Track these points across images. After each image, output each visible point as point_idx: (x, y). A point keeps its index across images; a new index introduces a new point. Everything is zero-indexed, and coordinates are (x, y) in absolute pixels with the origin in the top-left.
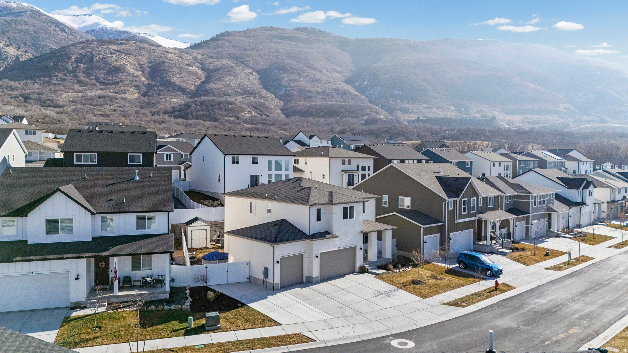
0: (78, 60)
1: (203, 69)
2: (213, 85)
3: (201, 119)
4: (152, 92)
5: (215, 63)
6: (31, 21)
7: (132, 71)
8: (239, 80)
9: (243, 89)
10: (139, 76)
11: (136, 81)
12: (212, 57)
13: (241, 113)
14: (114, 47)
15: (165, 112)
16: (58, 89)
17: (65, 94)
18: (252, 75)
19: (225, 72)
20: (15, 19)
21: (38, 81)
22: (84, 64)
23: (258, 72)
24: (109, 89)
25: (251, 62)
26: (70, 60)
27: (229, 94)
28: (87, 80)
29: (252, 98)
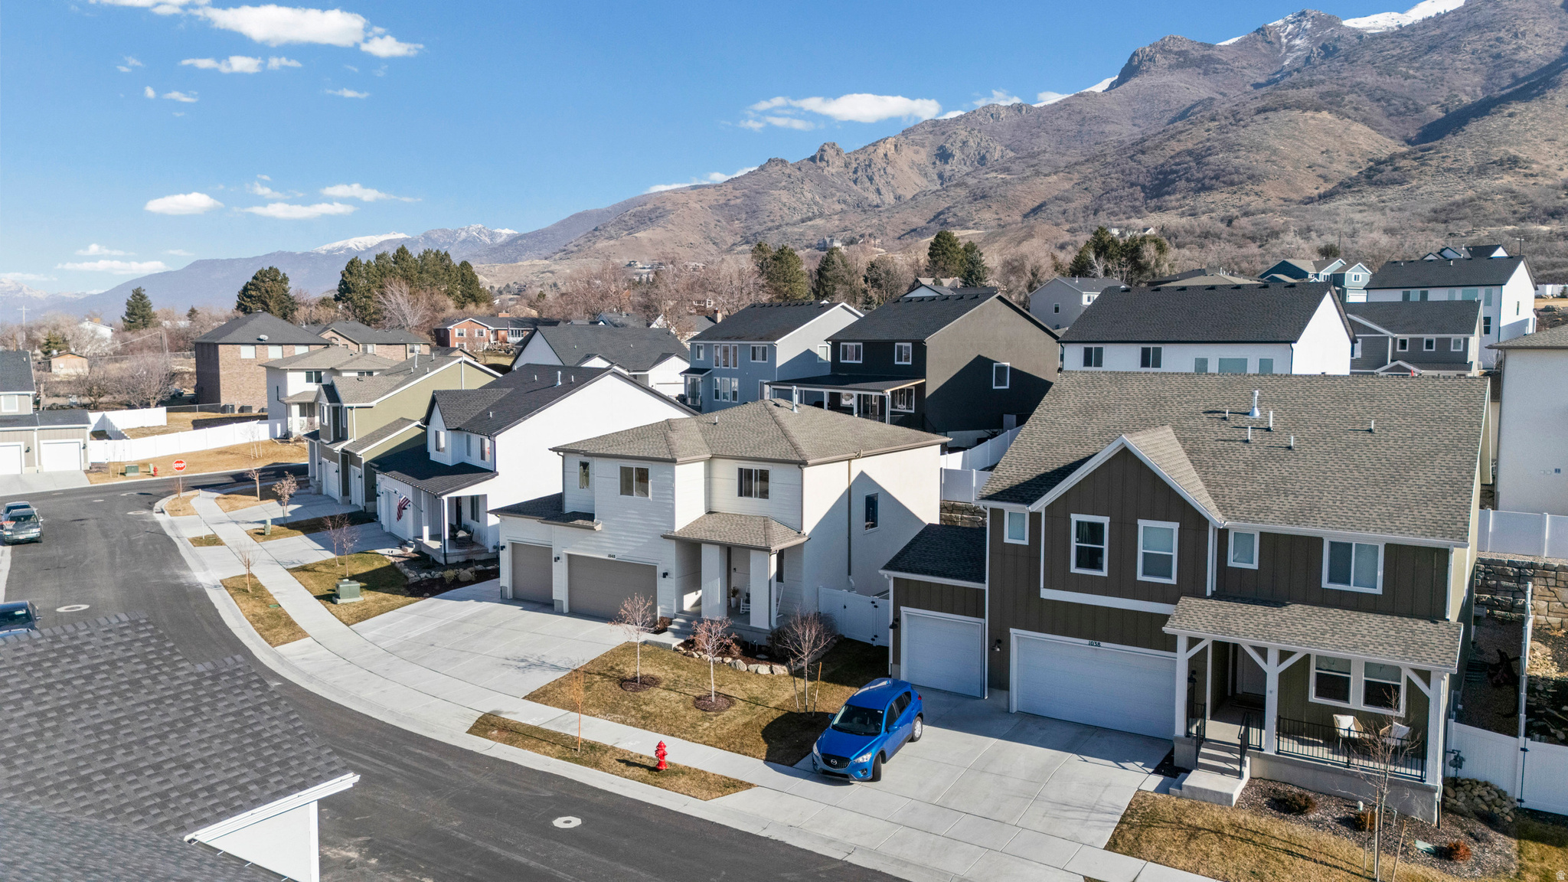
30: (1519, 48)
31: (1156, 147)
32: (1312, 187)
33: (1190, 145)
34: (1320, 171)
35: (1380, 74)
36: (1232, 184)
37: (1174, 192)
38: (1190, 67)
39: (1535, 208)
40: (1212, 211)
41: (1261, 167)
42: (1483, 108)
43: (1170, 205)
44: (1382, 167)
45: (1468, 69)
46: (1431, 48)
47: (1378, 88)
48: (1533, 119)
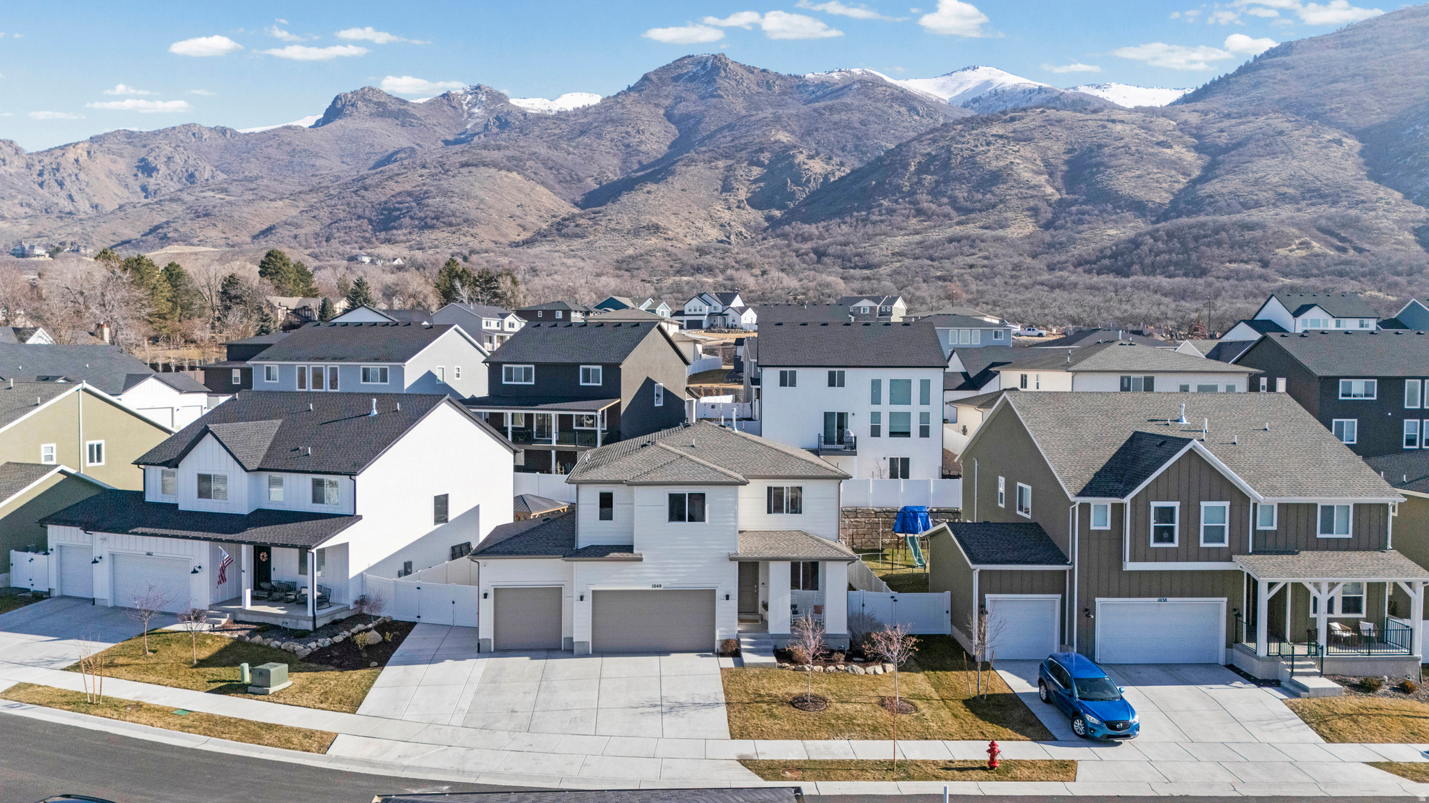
0: (922, 169)
1: (1198, 149)
2: (1218, 186)
3: (1162, 273)
4: (1065, 218)
5: (1234, 129)
6: (857, 103)
7: (1027, 175)
8: (1297, 164)
9: (1302, 186)
10: (1040, 186)
11: (1032, 197)
12: (1228, 116)
13: (1277, 251)
14: (997, 129)
15: (1080, 263)
16: (879, 231)
17: (889, 239)
18: (1341, 145)
19: (1259, 149)
20: (830, 103)
21: (848, 219)
22: (932, 174)
23: (1361, 135)
24: (973, 221)
25: (1344, 111)
26: (907, 170)
27: (1257, 205)
28: (933, 206)
29: (1325, 206)
30: (641, 142)
31: (377, 186)
32: (515, 235)
33: (408, 187)
34: (519, 221)
35: (549, 147)
36: (451, 225)
37: (400, 227)
38: (389, 117)
39: (684, 264)
40: (437, 247)
41: (474, 214)
42: (628, 185)
43: (398, 239)
44: (567, 222)
45: (609, 153)
46: (582, 133)
47: (549, 158)
48: (663, 197)
